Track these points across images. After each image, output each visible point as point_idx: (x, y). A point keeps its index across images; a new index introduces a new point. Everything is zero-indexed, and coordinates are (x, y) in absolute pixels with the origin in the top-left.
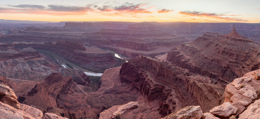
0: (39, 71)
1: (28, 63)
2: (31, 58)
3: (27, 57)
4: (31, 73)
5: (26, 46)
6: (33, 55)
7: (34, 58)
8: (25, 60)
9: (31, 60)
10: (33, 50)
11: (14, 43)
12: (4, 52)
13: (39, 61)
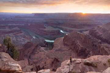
0: (20, 41)
1: (15, 36)
2: (17, 34)
3: (15, 33)
4: (16, 42)
5: (15, 26)
6: (18, 32)
7: (18, 33)
8: (14, 34)
9: (17, 35)
10: (18, 29)
11: (9, 25)
12: (4, 30)
13: (21, 36)
